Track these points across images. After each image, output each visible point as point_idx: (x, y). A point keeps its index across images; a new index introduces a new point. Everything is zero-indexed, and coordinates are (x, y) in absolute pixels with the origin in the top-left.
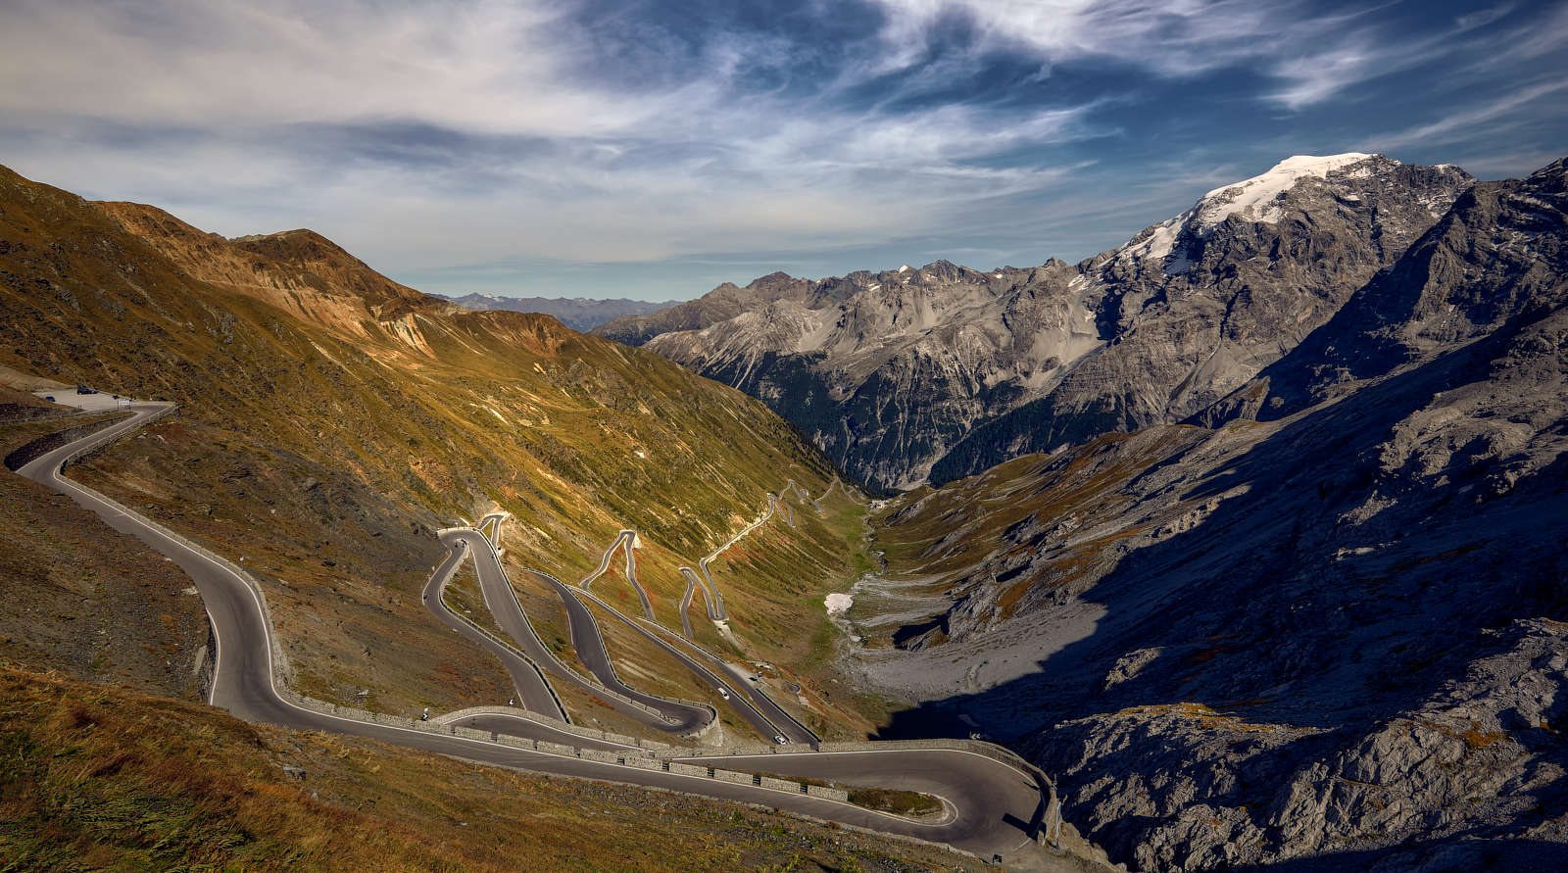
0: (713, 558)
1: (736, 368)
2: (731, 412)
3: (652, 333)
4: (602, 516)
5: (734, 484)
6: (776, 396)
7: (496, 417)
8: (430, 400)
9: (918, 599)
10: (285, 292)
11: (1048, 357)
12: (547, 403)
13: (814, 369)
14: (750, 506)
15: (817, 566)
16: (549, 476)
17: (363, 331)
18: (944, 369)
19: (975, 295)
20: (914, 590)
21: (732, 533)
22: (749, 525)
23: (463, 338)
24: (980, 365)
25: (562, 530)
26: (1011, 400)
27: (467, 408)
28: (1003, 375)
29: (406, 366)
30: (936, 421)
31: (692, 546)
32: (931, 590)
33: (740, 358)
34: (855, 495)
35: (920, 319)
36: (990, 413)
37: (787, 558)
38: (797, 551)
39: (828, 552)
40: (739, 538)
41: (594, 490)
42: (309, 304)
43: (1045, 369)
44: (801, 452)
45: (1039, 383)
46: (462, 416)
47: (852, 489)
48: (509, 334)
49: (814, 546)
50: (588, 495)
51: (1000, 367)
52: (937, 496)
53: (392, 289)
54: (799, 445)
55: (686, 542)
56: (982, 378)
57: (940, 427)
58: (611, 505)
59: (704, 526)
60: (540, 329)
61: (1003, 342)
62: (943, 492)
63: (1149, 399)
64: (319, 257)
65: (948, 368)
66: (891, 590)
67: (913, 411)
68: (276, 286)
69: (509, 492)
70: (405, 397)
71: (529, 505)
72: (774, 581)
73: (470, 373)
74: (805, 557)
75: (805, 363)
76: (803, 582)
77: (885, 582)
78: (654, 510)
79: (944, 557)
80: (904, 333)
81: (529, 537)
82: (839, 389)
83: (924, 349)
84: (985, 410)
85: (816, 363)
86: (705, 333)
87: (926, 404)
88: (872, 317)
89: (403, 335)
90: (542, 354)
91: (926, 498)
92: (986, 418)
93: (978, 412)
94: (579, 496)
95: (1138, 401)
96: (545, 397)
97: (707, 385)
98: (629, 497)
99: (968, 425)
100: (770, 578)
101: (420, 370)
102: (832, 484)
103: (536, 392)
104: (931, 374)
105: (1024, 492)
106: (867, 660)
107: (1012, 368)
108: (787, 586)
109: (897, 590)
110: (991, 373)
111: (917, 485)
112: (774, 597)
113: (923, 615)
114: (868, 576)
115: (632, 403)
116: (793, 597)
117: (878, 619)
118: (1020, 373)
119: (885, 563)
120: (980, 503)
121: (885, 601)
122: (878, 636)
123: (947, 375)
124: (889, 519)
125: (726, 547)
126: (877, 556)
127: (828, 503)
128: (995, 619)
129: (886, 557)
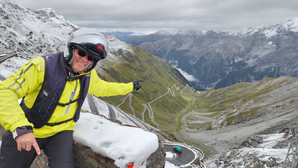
0: (152, 102)
1: (163, 53)
2: (161, 65)
3: (141, 42)
5: (159, 84)
9: (205, 118)
11: (255, 55)
13: (185, 55)
14: (163, 90)
15: (179, 107)
18: (223, 56)
20: (205, 116)
21: (157, 97)
22: (162, 95)
24: (234, 56)
26: (242, 67)
28: (240, 59)
30: (218, 71)
31: (147, 99)
32: (209, 116)
33: (165, 50)
34: (192, 90)
35: (217, 42)
36: (235, 70)
37: (171, 104)
38: (175, 103)
39: (183, 104)
40: (159, 98)
43: (254, 58)
45: (251, 62)
47: (192, 88)
49: (179, 102)
51: (240, 57)
52: (215, 92)
55: (145, 98)
56: (234, 60)
57: (219, 73)
59: (150, 94)
62: (217, 91)
63: (285, 69)
65: (224, 56)
66: (198, 115)
67: (212, 69)
72: (168, 110)
74: (176, 104)
75: (183, 53)
76: (175, 111)
77: (198, 113)
79: (215, 108)
80: (212, 45)
82: (192, 61)
83: (217, 51)
85: (186, 53)
86: (155, 43)
91: (212, 92)
92: (233, 71)
93: (231, 70)
95: (281, 69)
97: (155, 57)
99: (228, 73)
100: (166, 109)
102: (186, 86)
104: (219, 58)
105: (241, 92)
106: (189, 132)
107: (243, 57)
108: (171, 111)
109: (200, 115)
110: (237, 58)
111: (210, 88)
112: (167, 114)
113: (206, 122)
114: (193, 111)
115: (134, 62)
116: (172, 114)
117: (194, 122)
118: (246, 59)
119: (198, 108)
120: (227, 94)
121: (197, 118)
122: (194, 126)
123: (223, 58)
124: (201, 97)
125: (156, 100)
126: (196, 106)
127: (184, 91)
128: (225, 125)
129: (199, 106)
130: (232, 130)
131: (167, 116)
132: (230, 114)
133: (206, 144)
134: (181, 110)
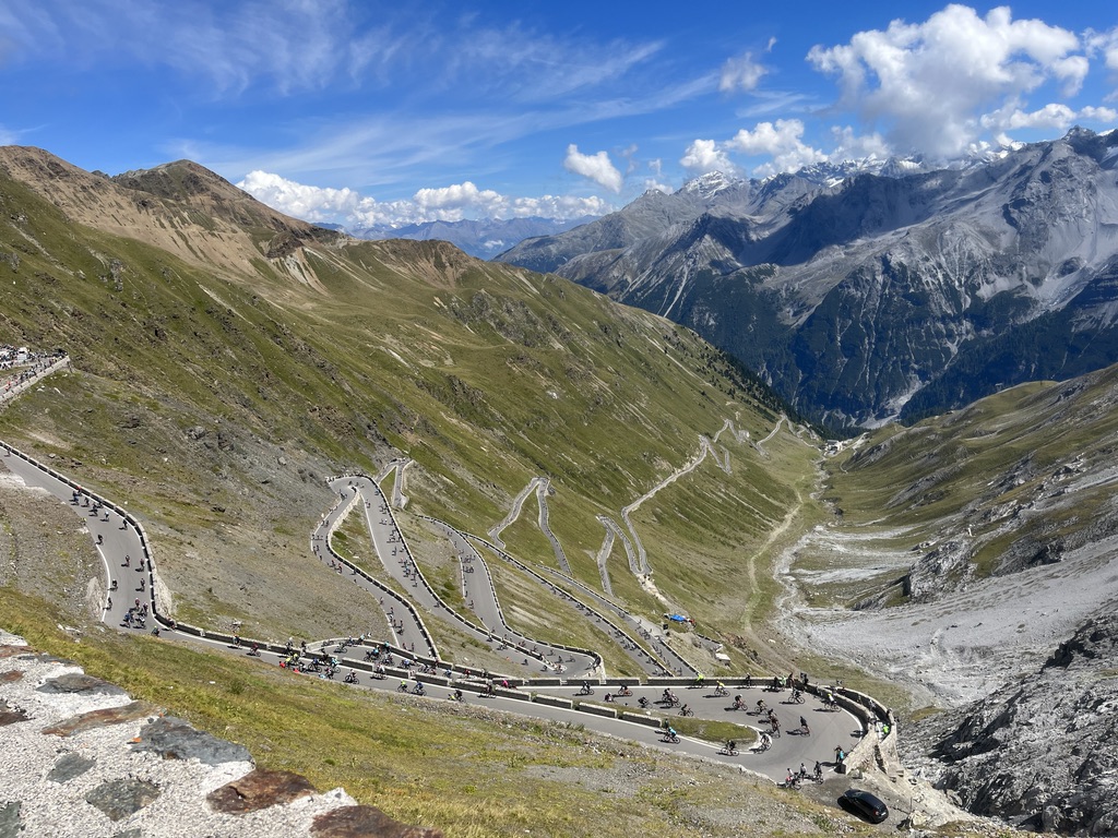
0: (635, 506)
1: (664, 293)
2: (656, 344)
4: (512, 461)
5: (659, 425)
6: (712, 322)
7: (394, 359)
8: (324, 340)
9: (878, 554)
10: (172, 230)
11: (1066, 257)
12: (450, 342)
13: (758, 287)
14: (678, 450)
15: (757, 517)
16: (454, 421)
17: (252, 268)
18: (924, 280)
20: (873, 544)
21: (658, 480)
22: (678, 471)
23: (356, 272)
24: (972, 273)
26: (1013, 316)
27: (363, 350)
28: (1003, 284)
29: (300, 307)
30: (912, 346)
31: (612, 494)
32: (896, 545)
33: (669, 279)
34: (806, 436)
36: (984, 334)
37: (721, 507)
38: (735, 500)
39: (772, 500)
40: (665, 485)
41: (502, 434)
42: (196, 242)
43: (1063, 274)
44: (740, 387)
45: (1051, 293)
46: (359, 358)
47: (803, 429)
48: (405, 266)
49: (754, 493)
50: (496, 440)
51: (1000, 274)
52: (907, 434)
53: (279, 222)
54: (738, 379)
55: (605, 489)
56: (972, 288)
58: (522, 451)
59: (625, 472)
60: (438, 257)
61: (1005, 242)
62: (914, 429)
64: (202, 190)
65: (929, 279)
66: (846, 544)
67: (882, 335)
68: (162, 226)
69: (411, 438)
71: (433, 452)
72: (708, 533)
73: (365, 312)
74: (743, 506)
75: (747, 282)
76: (741, 534)
77: (840, 535)
78: (568, 455)
79: (913, 507)
80: (872, 238)
81: (434, 485)
82: (789, 310)
83: (897, 259)
84: (977, 329)
85: (761, 281)
87: (901, 326)
89: (295, 272)
90: (441, 287)
91: (893, 439)
92: (978, 339)
93: (968, 332)
94: (486, 441)
96: (447, 334)
97: (628, 312)
98: (540, 443)
99: (954, 348)
100: (701, 529)
101: (314, 310)
102: (778, 424)
103: (437, 329)
104: (907, 287)
105: (1022, 426)
106: (813, 620)
107: (1016, 275)
108: (722, 539)
109: (853, 544)
110: (988, 283)
111: (884, 422)
112: (705, 549)
113: (881, 572)
114: (819, 528)
115: (542, 339)
116: (729, 549)
117: (827, 577)
118: (1027, 280)
119: (840, 512)
120: (960, 443)
121: (839, 557)
122: (829, 594)
123: (927, 288)
124: (847, 463)
125: (651, 495)
126: (829, 505)
127: (773, 445)
128: (967, 577)
129: (841, 505)
130: (1003, 597)
131: (706, 560)
132: (986, 529)
133: (893, 669)
134: (768, 529)
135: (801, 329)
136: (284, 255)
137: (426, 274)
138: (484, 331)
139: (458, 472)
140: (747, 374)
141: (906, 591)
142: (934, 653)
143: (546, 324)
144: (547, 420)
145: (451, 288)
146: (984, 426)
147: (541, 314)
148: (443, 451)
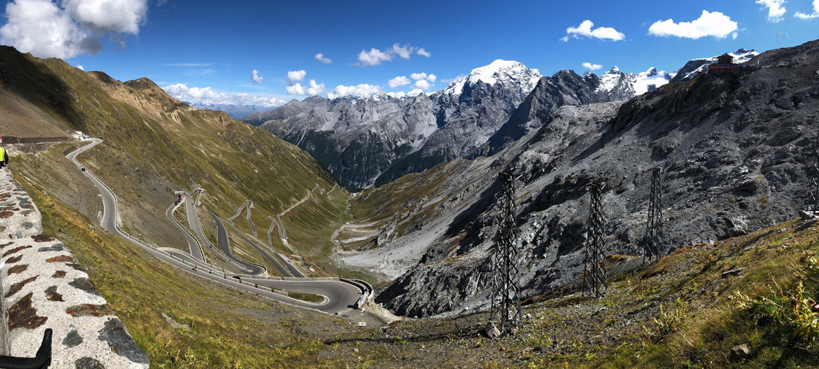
0: (283, 214)
1: (297, 137)
2: (294, 155)
3: (263, 121)
4: (238, 193)
5: (293, 185)
6: (313, 149)
7: (202, 152)
8: (180, 144)
9: (367, 231)
10: (138, 101)
11: (420, 134)
12: (222, 148)
13: (329, 138)
14: (299, 194)
15: (327, 219)
16: (220, 177)
17: (161, 116)
18: (381, 139)
19: (393, 107)
20: (366, 228)
21: (291, 205)
22: (299, 202)
23: (194, 120)
24: (395, 137)
25: (223, 198)
26: (407, 152)
27: (192, 148)
28: (404, 142)
29: (174, 131)
30: (378, 161)
31: (275, 209)
32: (373, 228)
33: (299, 132)
34: (344, 191)
35: (372, 117)
36: (399, 157)
37: (314, 215)
38: (319, 213)
39: (331, 213)
40: (294, 207)
41: (236, 184)
43: (419, 139)
44: (322, 173)
45: (417, 145)
46: (190, 151)
47: (343, 189)
48: (209, 119)
49: (325, 211)
50: (234, 186)
51: (403, 138)
52: (377, 191)
53: (172, 101)
54: (321, 170)
55: (272, 207)
56: (395, 143)
57: (379, 163)
58: (243, 190)
59: (280, 201)
60: (221, 117)
61: (404, 127)
62: (379, 189)
65: (383, 138)
66: (356, 229)
67: (368, 157)
68: (136, 99)
69: (204, 181)
70: (172, 142)
71: (212, 187)
72: (309, 225)
73: (194, 135)
74: (321, 215)
75: (326, 135)
76: (321, 225)
77: (354, 225)
78: (260, 193)
79: (378, 215)
80: (365, 123)
81: (211, 199)
82: (339, 147)
83: (373, 130)
84: (397, 156)
85: (330, 135)
86: (285, 121)
87: (374, 154)
88: (353, 116)
89: (174, 118)
90: (220, 128)
91: (373, 192)
92: (397, 159)
93: (394, 157)
94: (231, 186)
96: (221, 146)
97: (284, 143)
98: (250, 188)
99: (390, 162)
100: (307, 223)
101: (179, 132)
102: (335, 186)
103: (218, 143)
104: (376, 141)
105: (410, 188)
106: (345, 256)
107: (407, 139)
108: (314, 227)
109: (359, 228)
110: (399, 141)
111: (370, 186)
112: (307, 231)
113: (369, 237)
114: (347, 223)
115: (254, 150)
116: (316, 231)
117: (350, 240)
119: (355, 218)
120: (392, 193)
121: (354, 233)
122: (350, 246)
123: (382, 141)
124: (357, 201)
125: (289, 210)
126: (351, 215)
127: (332, 194)
128: (395, 237)
129: (355, 215)
131: (308, 234)
132: (400, 221)
133: (372, 271)
134: (329, 223)
135: (343, 153)
136: (171, 112)
137: (216, 123)
138: (234, 146)
139: (219, 196)
140: (325, 168)
141: (376, 243)
142: (385, 263)
143: (256, 145)
144: (253, 180)
145: (224, 129)
146: (399, 187)
147: (254, 141)
148: (215, 187)
